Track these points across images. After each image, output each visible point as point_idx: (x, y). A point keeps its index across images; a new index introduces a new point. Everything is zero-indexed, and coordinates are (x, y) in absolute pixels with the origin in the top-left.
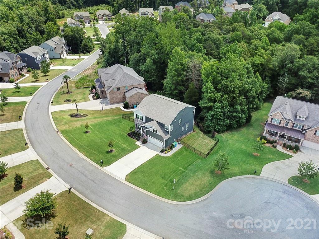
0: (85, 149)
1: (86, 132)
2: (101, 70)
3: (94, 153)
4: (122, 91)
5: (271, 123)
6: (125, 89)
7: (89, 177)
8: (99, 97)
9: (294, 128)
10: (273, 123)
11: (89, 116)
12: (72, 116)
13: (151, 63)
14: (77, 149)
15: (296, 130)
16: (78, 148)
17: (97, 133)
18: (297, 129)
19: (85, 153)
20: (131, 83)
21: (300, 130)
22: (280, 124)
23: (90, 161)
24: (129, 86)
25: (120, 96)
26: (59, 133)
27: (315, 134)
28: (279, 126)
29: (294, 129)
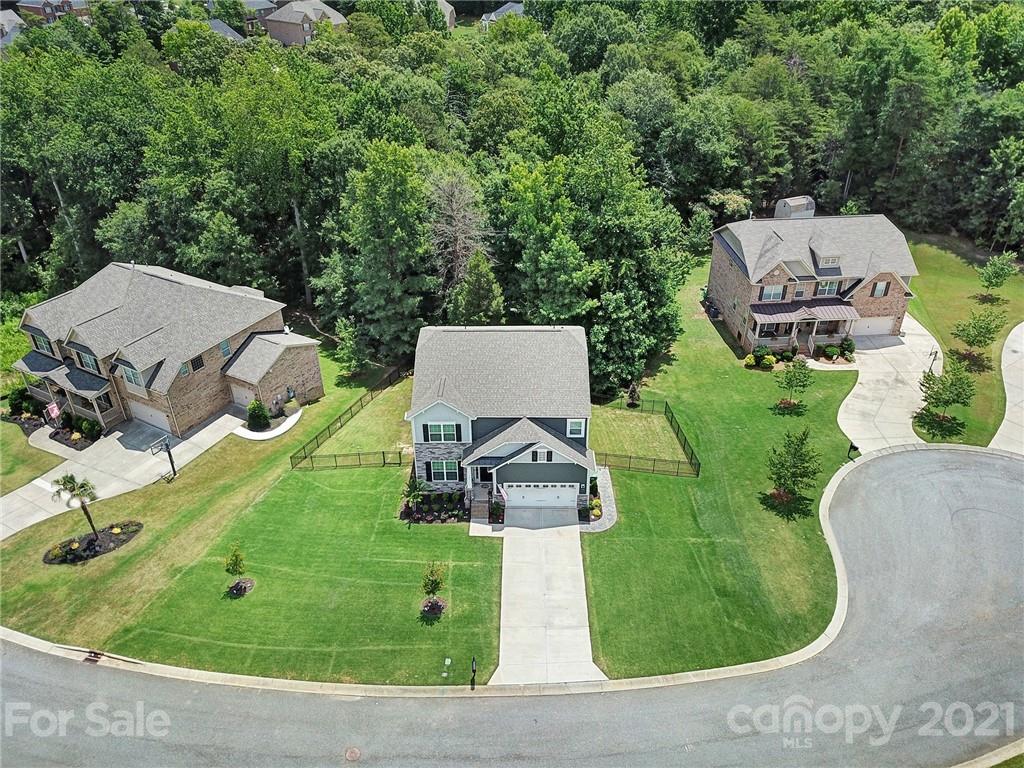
0: (324, 658)
1: (237, 591)
2: (45, 312)
3: (384, 651)
4: (212, 366)
5: (760, 302)
6: (220, 354)
7: (484, 752)
8: (101, 430)
9: (818, 296)
10: (765, 301)
11: (152, 524)
12: (69, 556)
13: (233, 225)
14: (293, 678)
15: (824, 300)
16: (294, 674)
17: (285, 569)
18: (826, 296)
19: (347, 674)
20: (237, 319)
21: (834, 296)
22: (783, 298)
23: (406, 690)
24: (234, 338)
25: (208, 391)
26: (103, 661)
27: (872, 295)
28: (783, 304)
29: (819, 300)
